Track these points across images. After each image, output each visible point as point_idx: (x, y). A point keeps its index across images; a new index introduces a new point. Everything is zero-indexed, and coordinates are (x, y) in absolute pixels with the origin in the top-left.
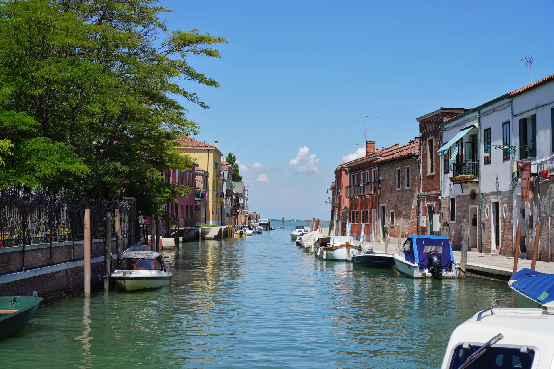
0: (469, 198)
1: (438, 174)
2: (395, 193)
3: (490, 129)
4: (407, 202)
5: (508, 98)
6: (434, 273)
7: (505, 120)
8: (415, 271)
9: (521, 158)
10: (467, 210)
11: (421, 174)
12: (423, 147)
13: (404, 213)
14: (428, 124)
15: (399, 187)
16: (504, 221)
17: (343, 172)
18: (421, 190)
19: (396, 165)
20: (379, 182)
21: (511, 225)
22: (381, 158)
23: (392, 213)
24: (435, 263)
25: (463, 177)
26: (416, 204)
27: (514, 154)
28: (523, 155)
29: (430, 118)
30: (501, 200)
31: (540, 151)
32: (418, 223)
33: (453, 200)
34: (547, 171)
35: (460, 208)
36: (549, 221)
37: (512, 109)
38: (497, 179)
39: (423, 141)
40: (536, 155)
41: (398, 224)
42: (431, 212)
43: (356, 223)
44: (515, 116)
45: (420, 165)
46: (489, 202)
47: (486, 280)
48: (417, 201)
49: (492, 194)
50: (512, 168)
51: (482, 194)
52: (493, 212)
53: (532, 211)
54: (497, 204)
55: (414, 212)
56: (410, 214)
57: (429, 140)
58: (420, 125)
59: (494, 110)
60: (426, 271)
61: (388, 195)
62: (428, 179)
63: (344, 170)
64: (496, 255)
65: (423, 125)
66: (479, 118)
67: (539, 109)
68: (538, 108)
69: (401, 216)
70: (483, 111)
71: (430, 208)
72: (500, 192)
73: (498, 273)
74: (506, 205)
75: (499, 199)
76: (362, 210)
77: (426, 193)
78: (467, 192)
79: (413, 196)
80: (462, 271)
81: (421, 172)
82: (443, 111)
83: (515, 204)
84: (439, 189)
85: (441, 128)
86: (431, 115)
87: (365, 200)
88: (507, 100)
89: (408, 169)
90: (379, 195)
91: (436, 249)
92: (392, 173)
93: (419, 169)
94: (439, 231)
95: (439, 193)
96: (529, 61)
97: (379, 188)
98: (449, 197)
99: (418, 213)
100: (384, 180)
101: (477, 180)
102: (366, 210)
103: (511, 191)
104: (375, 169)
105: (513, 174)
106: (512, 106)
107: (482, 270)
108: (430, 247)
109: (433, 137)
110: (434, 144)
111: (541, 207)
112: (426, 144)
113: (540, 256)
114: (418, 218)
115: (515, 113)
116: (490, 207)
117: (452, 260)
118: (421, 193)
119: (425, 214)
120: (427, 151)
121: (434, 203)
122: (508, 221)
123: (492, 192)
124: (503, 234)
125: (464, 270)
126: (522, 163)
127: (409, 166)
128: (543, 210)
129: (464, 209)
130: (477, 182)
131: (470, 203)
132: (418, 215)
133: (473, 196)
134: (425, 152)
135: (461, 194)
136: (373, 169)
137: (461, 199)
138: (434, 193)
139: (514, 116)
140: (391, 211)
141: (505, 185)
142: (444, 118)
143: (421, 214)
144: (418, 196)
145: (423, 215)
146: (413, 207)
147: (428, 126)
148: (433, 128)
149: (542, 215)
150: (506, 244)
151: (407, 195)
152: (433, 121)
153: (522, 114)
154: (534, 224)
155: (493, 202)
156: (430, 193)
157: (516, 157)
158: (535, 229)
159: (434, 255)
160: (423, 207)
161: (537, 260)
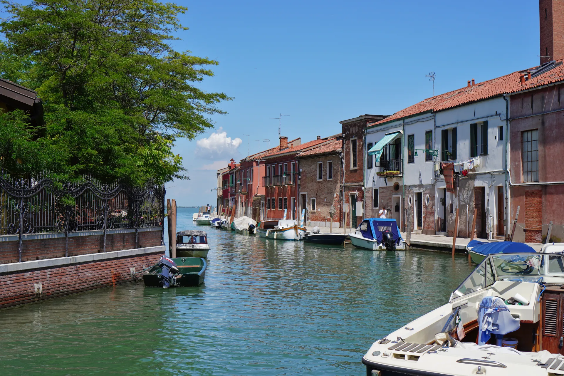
0: (393, 189)
1: (362, 169)
2: (317, 184)
3: (413, 135)
4: (329, 192)
5: (432, 113)
6: (388, 247)
7: (428, 129)
8: (374, 245)
9: (443, 159)
10: (390, 199)
11: (344, 168)
12: (346, 146)
13: (325, 200)
14: (351, 127)
15: (320, 178)
16: (426, 207)
17: (254, 163)
18: (344, 182)
19: (317, 160)
20: (299, 173)
21: (433, 211)
22: (301, 153)
23: (313, 201)
24: (389, 239)
25: (391, 173)
26: (339, 193)
27: (437, 157)
28: (444, 157)
29: (353, 122)
30: (424, 191)
31: (459, 155)
32: (340, 209)
33: (376, 191)
34: (466, 171)
35: (383, 197)
36: (468, 208)
37: (435, 121)
38: (420, 175)
39: (346, 141)
40: (456, 159)
41: (319, 210)
42: (354, 200)
43: (272, 209)
44: (438, 127)
45: (343, 160)
46: (413, 193)
47: (426, 251)
48: (339, 191)
49: (415, 186)
50: (435, 167)
51: (405, 186)
52: (416, 201)
53: (452, 200)
54: (419, 195)
55: (336, 200)
56: (332, 201)
57: (352, 140)
58: (343, 127)
59: (418, 121)
60: (381, 245)
61: (309, 185)
62: (350, 173)
63: (255, 161)
64: (419, 234)
65: (346, 128)
66: (403, 126)
67: (459, 124)
68: (458, 122)
69: (323, 203)
70: (407, 121)
71: (353, 197)
72: (423, 185)
73: (437, 246)
74: (428, 195)
75: (421, 191)
76: (279, 198)
77: (349, 184)
78: (391, 183)
79: (336, 186)
80: (408, 245)
81: (344, 166)
82: (367, 117)
83: (437, 194)
84: (363, 181)
85: (364, 131)
86: (355, 120)
87: (283, 189)
88: (430, 114)
89: (330, 164)
90: (299, 184)
91: (387, 228)
92: (313, 166)
93: (342, 164)
94: (361, 215)
95: (362, 184)
96: (432, 76)
97: (299, 179)
98: (372, 188)
99: (341, 201)
100: (304, 173)
101: (401, 175)
102: (284, 198)
103: (433, 185)
104: (294, 162)
105: (435, 172)
106: (435, 119)
107: (422, 244)
108: (383, 227)
109: (356, 138)
110: (358, 144)
111: (460, 197)
112: (349, 143)
113: (459, 234)
114: (340, 205)
115: (437, 125)
116: (413, 197)
117: (400, 237)
118: (344, 184)
119: (348, 201)
120: (350, 149)
121: (357, 193)
122: (430, 207)
123: (415, 185)
124: (425, 217)
125: (409, 244)
126: (445, 164)
127: (331, 161)
128: (462, 199)
129: (388, 198)
130: (401, 177)
131: (393, 193)
132: (341, 203)
133: (397, 187)
134: (348, 150)
135: (385, 185)
136: (292, 163)
137: (384, 190)
138: (357, 184)
139: (436, 127)
140: (311, 199)
141: (428, 179)
142: (368, 123)
143: (344, 201)
144: (341, 186)
145: (345, 203)
146: (335, 196)
147: (351, 129)
148: (357, 131)
149: (461, 203)
150: (428, 225)
151: (329, 185)
152: (356, 125)
153: (444, 126)
154: (454, 210)
155: (415, 193)
156: (353, 184)
157: (439, 159)
158: (455, 214)
159: (387, 233)
160: (345, 196)
161: (457, 237)
